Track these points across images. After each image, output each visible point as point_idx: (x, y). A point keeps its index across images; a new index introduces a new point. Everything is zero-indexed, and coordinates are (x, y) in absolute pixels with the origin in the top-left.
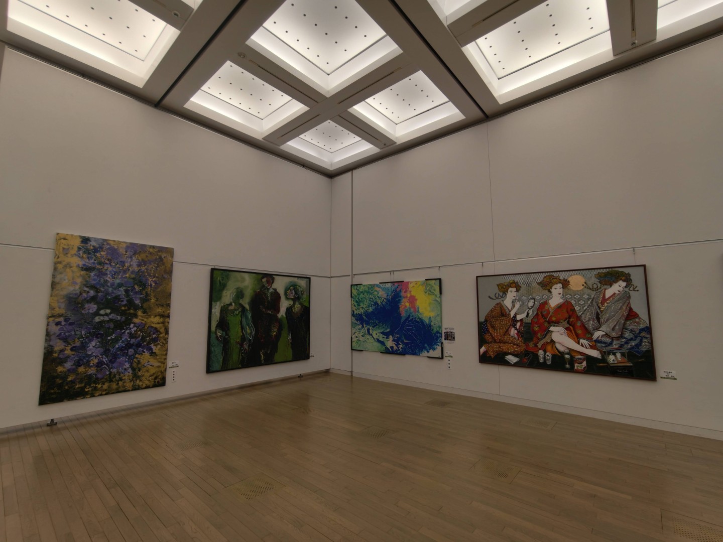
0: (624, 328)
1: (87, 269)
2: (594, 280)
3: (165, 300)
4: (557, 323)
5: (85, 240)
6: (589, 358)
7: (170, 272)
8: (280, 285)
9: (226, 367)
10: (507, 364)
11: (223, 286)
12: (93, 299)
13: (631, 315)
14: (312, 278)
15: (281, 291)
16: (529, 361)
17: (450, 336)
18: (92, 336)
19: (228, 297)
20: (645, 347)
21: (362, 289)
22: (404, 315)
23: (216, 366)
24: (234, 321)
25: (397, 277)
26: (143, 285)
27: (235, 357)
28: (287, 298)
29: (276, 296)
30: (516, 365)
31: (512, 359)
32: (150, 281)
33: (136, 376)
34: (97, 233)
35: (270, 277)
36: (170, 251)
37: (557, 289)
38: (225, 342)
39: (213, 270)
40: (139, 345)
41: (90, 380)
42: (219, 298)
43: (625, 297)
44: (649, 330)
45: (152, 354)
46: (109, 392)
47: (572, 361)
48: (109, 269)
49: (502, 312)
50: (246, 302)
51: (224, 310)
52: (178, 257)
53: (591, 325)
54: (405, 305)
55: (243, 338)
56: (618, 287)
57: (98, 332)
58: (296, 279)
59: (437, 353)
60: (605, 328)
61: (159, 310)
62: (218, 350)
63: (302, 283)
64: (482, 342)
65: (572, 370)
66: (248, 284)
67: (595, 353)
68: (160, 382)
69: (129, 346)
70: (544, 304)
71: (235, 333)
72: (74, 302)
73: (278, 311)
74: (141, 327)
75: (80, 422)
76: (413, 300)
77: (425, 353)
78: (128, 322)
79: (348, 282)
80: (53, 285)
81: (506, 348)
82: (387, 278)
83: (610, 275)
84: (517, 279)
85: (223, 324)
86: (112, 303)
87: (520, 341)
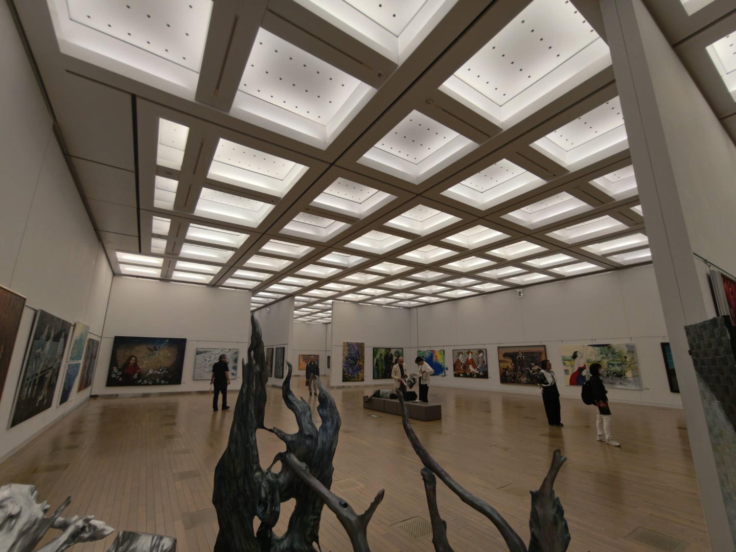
0: (483, 365)
1: (348, 350)
2: (477, 352)
3: (363, 357)
4: (470, 364)
5: (348, 343)
6: (477, 374)
7: (364, 350)
8: (393, 352)
9: (378, 378)
10: (460, 376)
11: (377, 353)
12: (350, 358)
13: (484, 362)
14: (404, 349)
15: (393, 354)
16: (465, 376)
17: (447, 369)
18: (350, 367)
19: (378, 356)
20: (486, 370)
21: (421, 352)
22: (434, 362)
23: (376, 377)
24: (380, 364)
25: (432, 349)
26: (359, 354)
27: (380, 375)
28: (395, 356)
29: (392, 355)
30: (463, 377)
31: (461, 375)
32: (360, 352)
33: (358, 378)
34: (350, 341)
35: (389, 349)
36: (363, 344)
37: (470, 354)
38: (378, 370)
39: (374, 348)
40: (358, 370)
41: (350, 377)
42: (376, 357)
43: (483, 357)
44: (487, 365)
45: (361, 372)
46: (353, 381)
47: (474, 375)
48: (352, 350)
49: (458, 361)
50: (383, 358)
51: (377, 360)
52: (365, 345)
53: (477, 364)
54: (434, 358)
55: (382, 369)
56: (481, 355)
57: (351, 366)
58: (398, 350)
59: (443, 374)
60: (479, 365)
61: (362, 360)
62: (376, 372)
63: (400, 351)
64: (454, 370)
65: (473, 377)
66: (383, 352)
67: (478, 372)
68: (363, 380)
69: (356, 370)
70: (468, 359)
71: (380, 367)
72: (347, 358)
73: (392, 360)
74: (359, 365)
75: (349, 387)
76: (436, 357)
77: (440, 375)
78: (356, 363)
79: (416, 350)
80: (343, 354)
81: (460, 372)
82: (429, 349)
83: (480, 351)
84: (462, 351)
85: (377, 365)
86: (353, 359)
87: (463, 370)
